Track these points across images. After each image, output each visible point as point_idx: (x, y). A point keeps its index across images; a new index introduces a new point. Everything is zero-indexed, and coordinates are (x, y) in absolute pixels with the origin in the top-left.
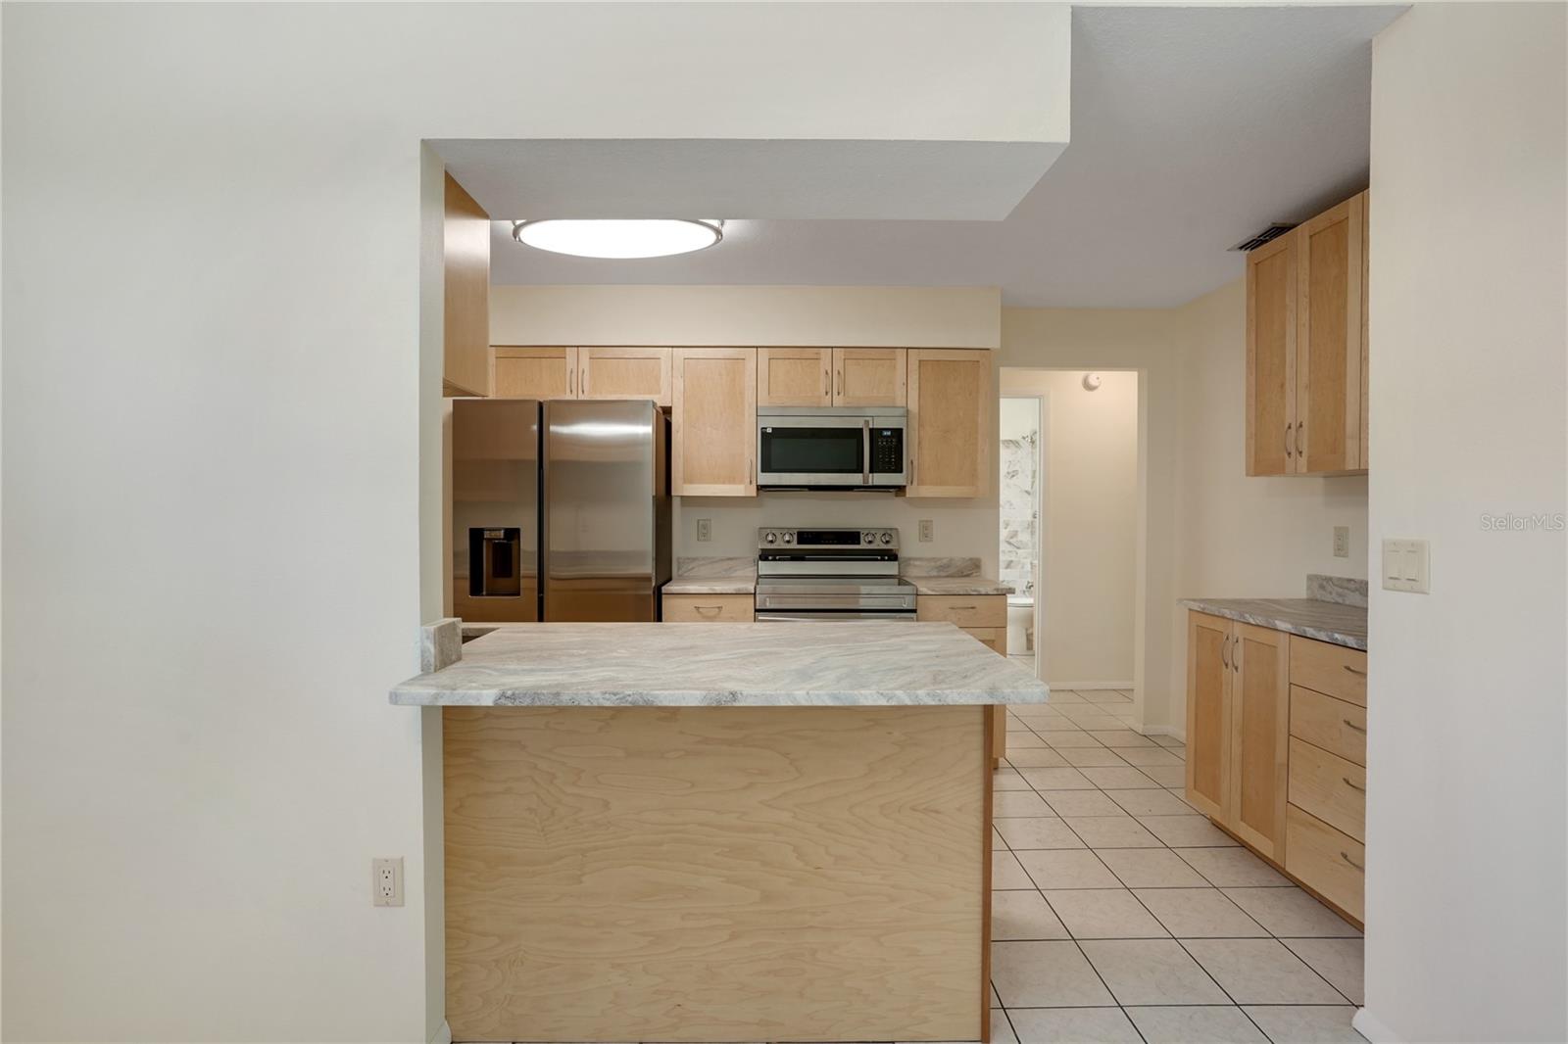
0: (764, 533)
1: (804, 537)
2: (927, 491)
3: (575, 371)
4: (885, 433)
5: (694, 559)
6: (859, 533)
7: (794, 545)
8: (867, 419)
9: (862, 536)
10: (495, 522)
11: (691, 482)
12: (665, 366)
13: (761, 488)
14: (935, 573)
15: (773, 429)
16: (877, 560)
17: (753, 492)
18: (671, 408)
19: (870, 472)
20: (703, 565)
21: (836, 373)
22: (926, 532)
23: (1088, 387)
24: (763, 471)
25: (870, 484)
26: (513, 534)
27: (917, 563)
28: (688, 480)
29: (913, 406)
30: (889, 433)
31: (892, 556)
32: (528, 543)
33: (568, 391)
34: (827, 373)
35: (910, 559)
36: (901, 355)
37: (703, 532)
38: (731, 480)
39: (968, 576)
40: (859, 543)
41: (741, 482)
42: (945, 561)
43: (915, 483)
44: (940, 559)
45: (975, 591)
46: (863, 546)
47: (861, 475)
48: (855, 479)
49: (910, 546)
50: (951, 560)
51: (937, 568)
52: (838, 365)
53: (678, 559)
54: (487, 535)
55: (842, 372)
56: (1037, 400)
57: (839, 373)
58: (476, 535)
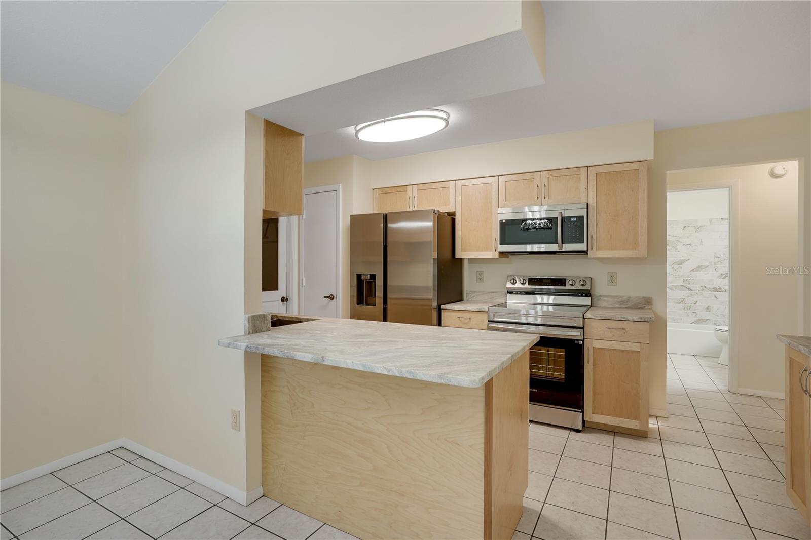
0: (510, 278)
1: (532, 281)
2: (602, 254)
3: (411, 197)
4: (573, 219)
5: (475, 292)
6: (565, 279)
7: (526, 286)
8: (561, 211)
9: (567, 281)
10: (366, 272)
11: (465, 251)
12: (452, 191)
13: (502, 254)
14: (617, 306)
15: (506, 220)
16: (579, 296)
17: (497, 256)
18: (455, 212)
19: (562, 243)
20: (479, 295)
21: (543, 186)
22: (612, 280)
23: (773, 175)
24: (500, 244)
25: (563, 250)
26: (373, 277)
27: (605, 299)
28: (463, 250)
29: (592, 203)
30: (575, 219)
31: (587, 294)
32: (379, 282)
33: (408, 207)
34: (538, 186)
35: (600, 296)
36: (584, 172)
37: (480, 277)
38: (486, 250)
39: (642, 308)
40: (565, 286)
41: (491, 250)
42: (625, 298)
43: (594, 248)
44: (620, 297)
45: (624, 318)
46: (568, 287)
47: (557, 245)
48: (554, 247)
49: (601, 288)
50: (630, 297)
51: (619, 302)
52: (545, 181)
53: (467, 291)
54: (363, 277)
55: (547, 185)
56: (728, 189)
57: (545, 186)
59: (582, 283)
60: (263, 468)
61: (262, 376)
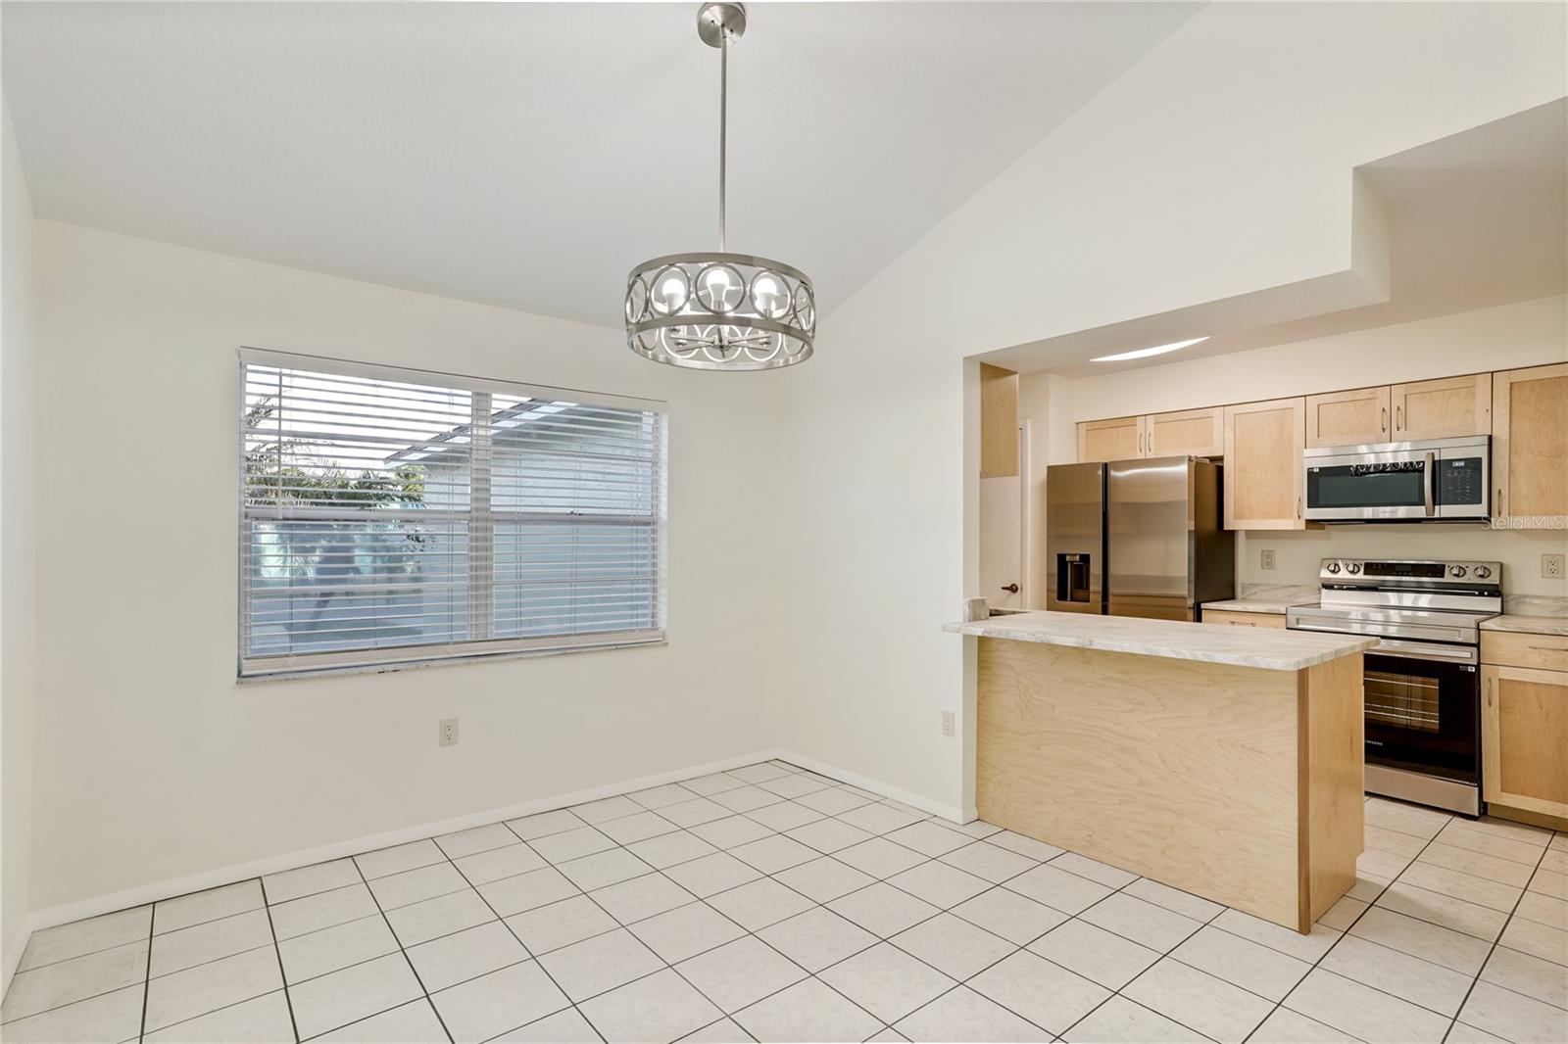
0: (1327, 563)
1: (1371, 568)
3: (1143, 435)
4: (1457, 464)
5: (1258, 585)
6: (1444, 566)
7: (1360, 576)
8: (1432, 451)
9: (1447, 570)
10: (1074, 550)
11: (1242, 518)
12: (1217, 423)
13: (1312, 523)
14: (1565, 615)
15: (1320, 469)
16: (1474, 595)
17: (1302, 526)
18: (1222, 457)
19: (1434, 504)
20: (1266, 590)
21: (1394, 409)
22: (1553, 568)
24: (1309, 507)
25: (1436, 515)
26: (1085, 558)
27: (1535, 601)
28: (1238, 516)
29: (1501, 433)
30: (1462, 464)
31: (1495, 591)
32: (1095, 568)
33: (1138, 450)
34: (1384, 410)
35: (1524, 596)
36: (1483, 384)
37: (1268, 560)
38: (1280, 516)
40: (1443, 576)
41: (1291, 517)
43: (1505, 512)
46: (1448, 578)
47: (1424, 507)
48: (1419, 512)
49: (1526, 583)
51: (1567, 608)
52: (1398, 401)
53: (1243, 583)
54: (1068, 558)
55: (1402, 408)
57: (1399, 409)
58: (1061, 558)
59: (1480, 572)
60: (978, 786)
61: (979, 674)
